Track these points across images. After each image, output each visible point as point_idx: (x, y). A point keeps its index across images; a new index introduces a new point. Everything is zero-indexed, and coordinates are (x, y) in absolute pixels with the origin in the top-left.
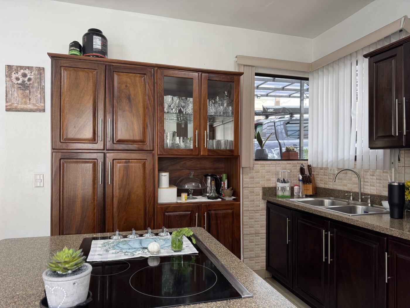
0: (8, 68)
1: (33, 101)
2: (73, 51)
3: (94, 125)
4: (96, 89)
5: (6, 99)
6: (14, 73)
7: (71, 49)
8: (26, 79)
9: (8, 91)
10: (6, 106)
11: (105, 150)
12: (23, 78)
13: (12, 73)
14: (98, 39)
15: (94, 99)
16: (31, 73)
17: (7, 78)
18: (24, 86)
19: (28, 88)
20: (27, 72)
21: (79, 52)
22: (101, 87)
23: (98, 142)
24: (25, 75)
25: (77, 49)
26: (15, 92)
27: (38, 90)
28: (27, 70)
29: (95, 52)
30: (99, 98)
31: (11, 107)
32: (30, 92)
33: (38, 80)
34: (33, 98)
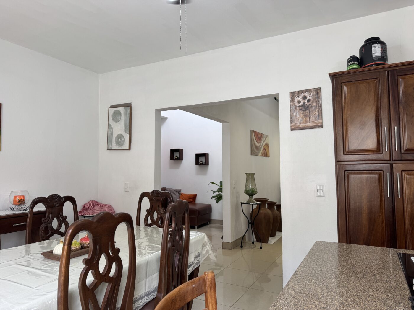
0: (292, 94)
1: (313, 119)
2: (352, 65)
3: (378, 135)
4: (378, 98)
5: (291, 120)
6: (296, 97)
7: (350, 64)
8: (306, 101)
9: (292, 113)
10: (291, 127)
11: (391, 161)
12: (304, 101)
13: (294, 98)
14: (378, 47)
15: (376, 108)
16: (310, 94)
17: (291, 103)
18: (304, 107)
19: (308, 108)
20: (306, 94)
21: (357, 65)
22: (384, 95)
23: (383, 152)
24: (304, 98)
25: (356, 63)
26: (298, 114)
27: (316, 109)
28: (307, 92)
29: (375, 61)
30: (382, 106)
31: (295, 127)
32: (309, 112)
33: (316, 100)
34: (312, 117)
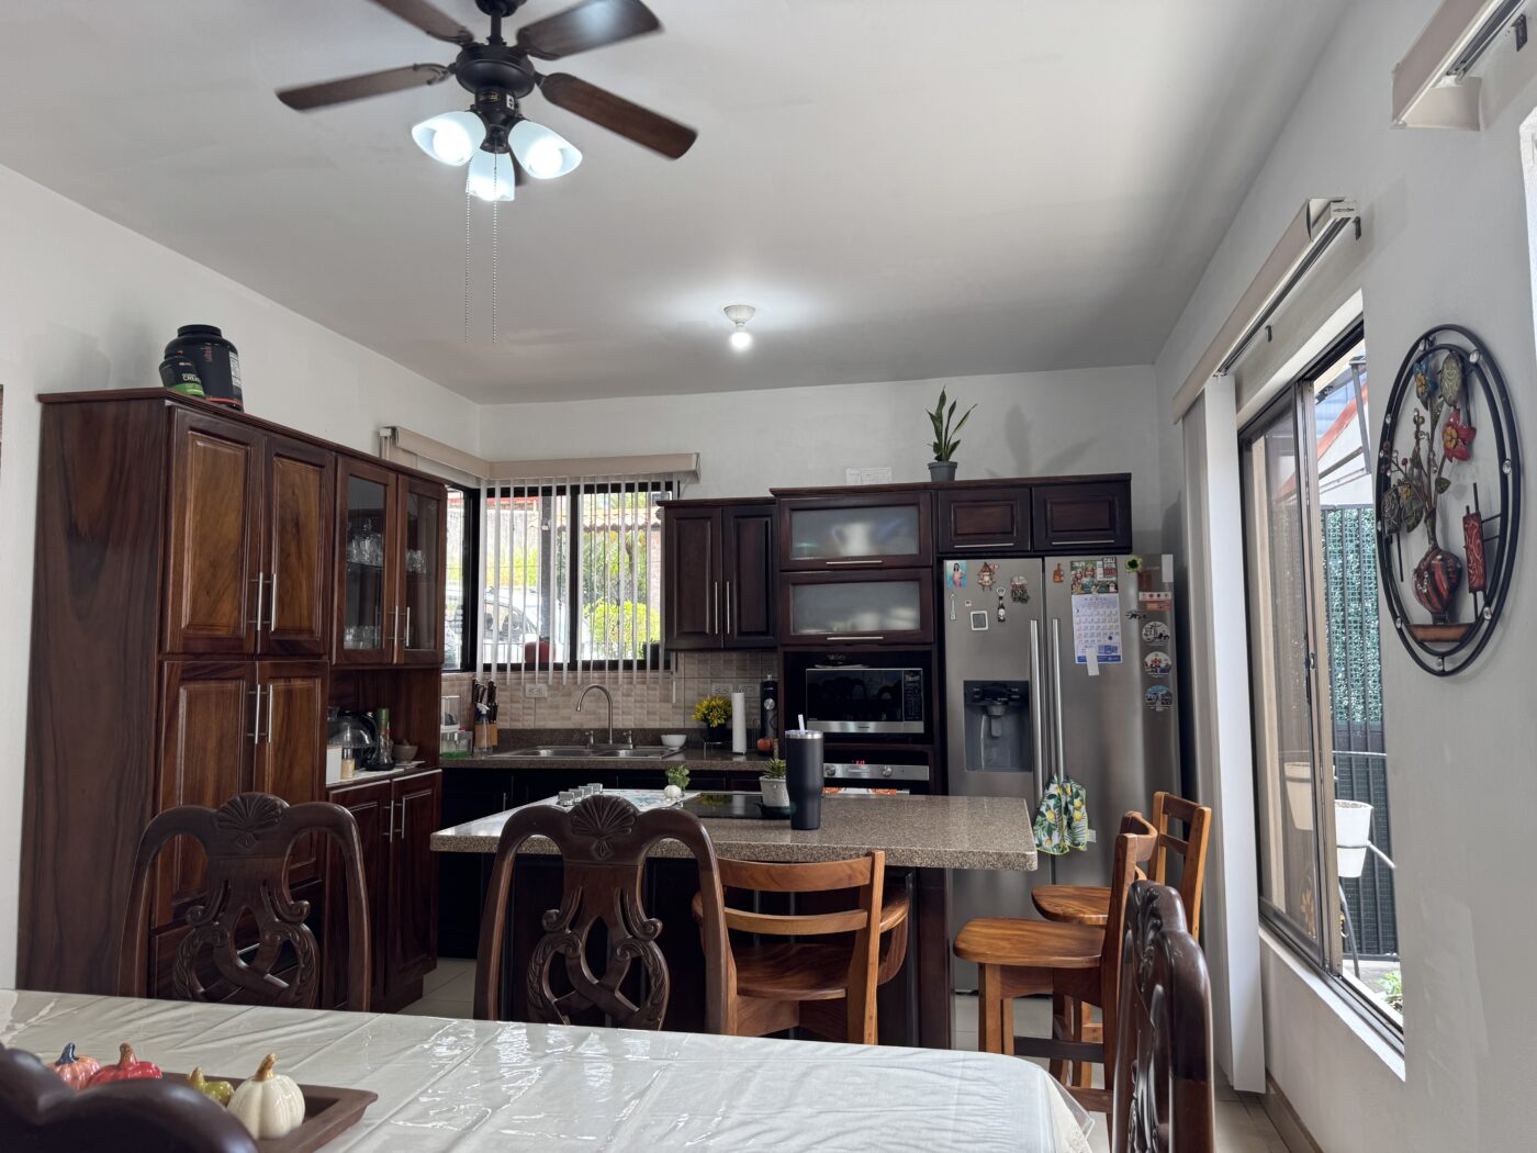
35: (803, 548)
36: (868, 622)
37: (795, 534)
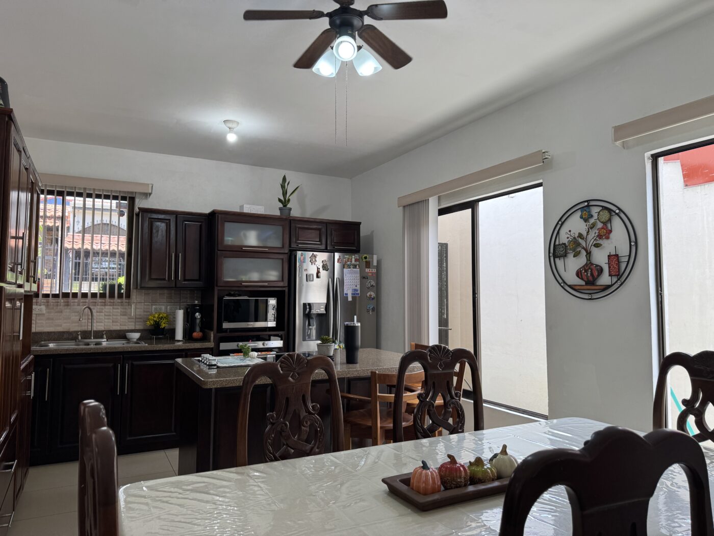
35: (229, 240)
36: (255, 276)
37: (226, 234)
